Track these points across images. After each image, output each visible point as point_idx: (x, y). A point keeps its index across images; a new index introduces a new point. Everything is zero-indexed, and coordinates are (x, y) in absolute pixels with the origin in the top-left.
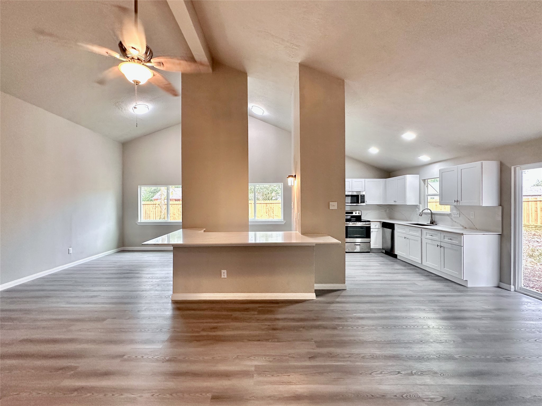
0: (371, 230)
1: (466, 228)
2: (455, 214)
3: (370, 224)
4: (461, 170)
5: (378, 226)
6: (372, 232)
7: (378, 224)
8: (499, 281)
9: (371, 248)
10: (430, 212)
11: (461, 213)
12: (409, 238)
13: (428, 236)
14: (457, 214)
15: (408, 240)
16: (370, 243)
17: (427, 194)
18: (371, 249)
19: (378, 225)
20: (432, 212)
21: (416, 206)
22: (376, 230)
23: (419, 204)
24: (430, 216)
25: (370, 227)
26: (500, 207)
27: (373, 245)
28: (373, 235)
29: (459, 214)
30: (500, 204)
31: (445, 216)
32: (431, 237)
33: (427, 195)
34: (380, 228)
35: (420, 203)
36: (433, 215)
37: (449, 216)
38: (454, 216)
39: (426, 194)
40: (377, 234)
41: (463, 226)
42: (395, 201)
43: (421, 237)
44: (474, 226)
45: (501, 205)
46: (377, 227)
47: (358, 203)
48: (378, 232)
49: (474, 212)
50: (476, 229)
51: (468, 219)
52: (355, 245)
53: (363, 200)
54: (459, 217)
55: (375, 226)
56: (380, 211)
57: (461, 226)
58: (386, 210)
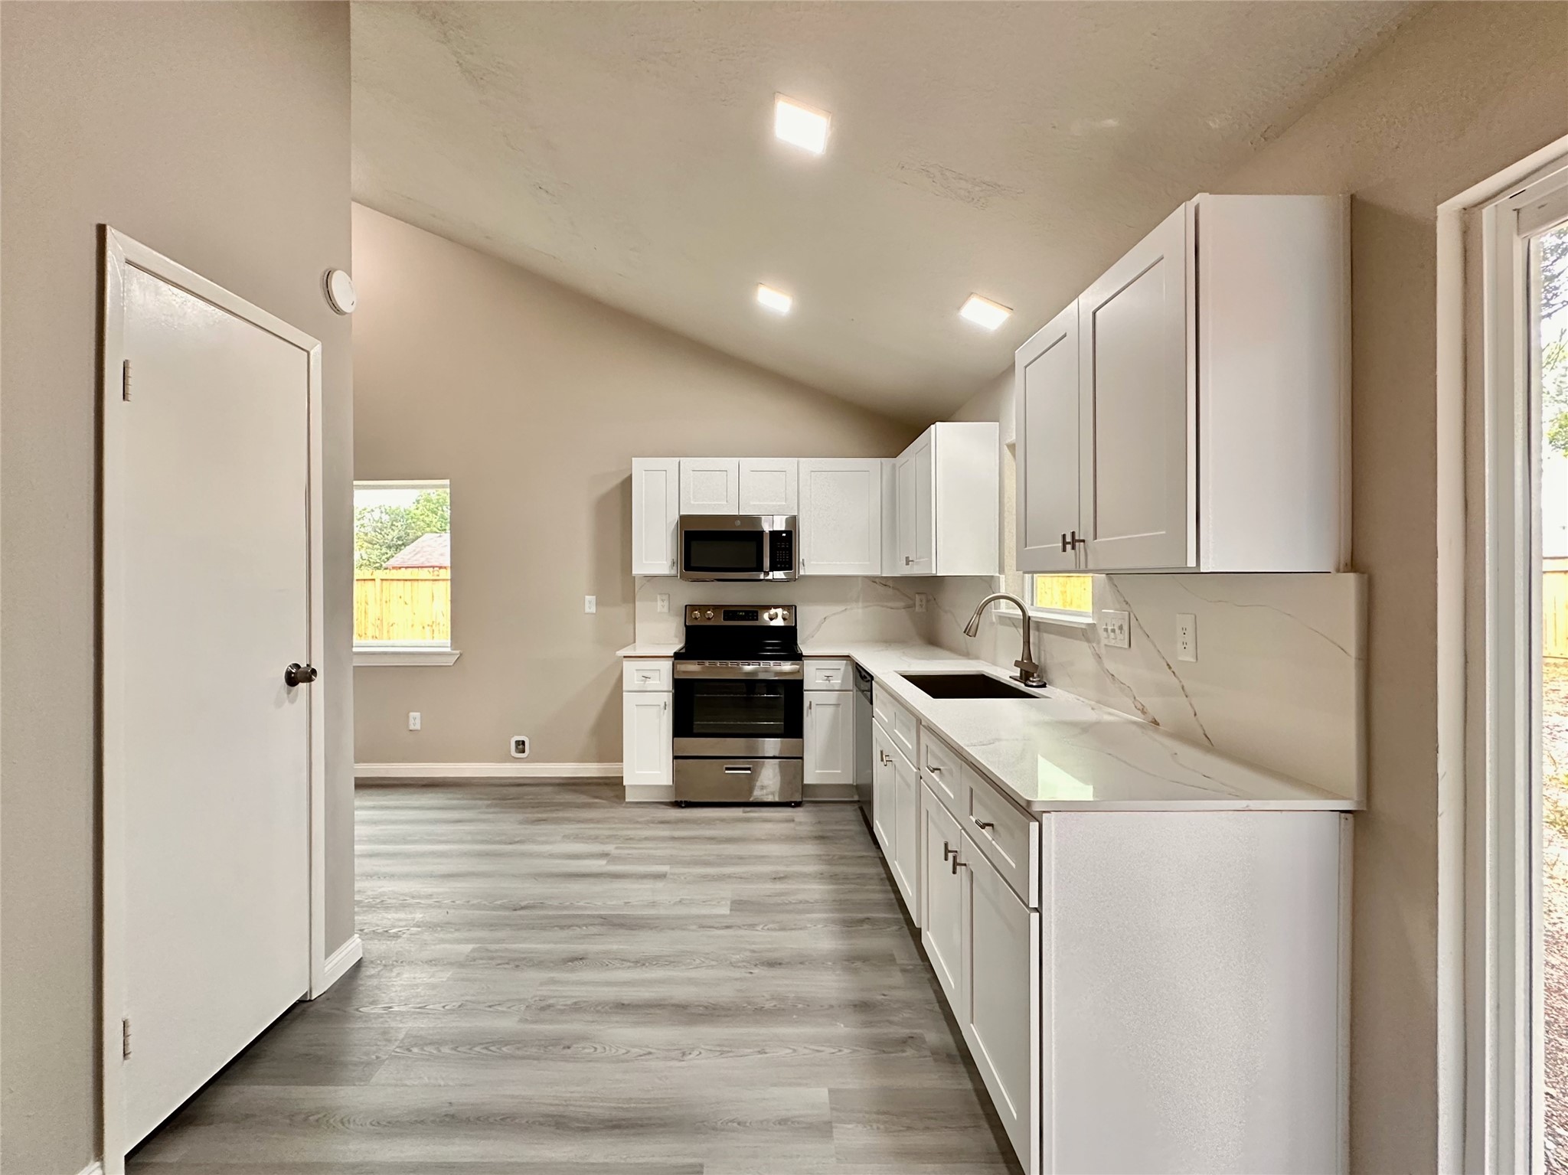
0: (808, 697)
1: (1155, 723)
2: (1110, 630)
3: (799, 670)
4: (1095, 313)
5: (840, 677)
6: (810, 705)
7: (843, 668)
9: (805, 782)
10: (1020, 612)
11: (1132, 624)
14: (1119, 630)
15: (892, 772)
16: (801, 758)
18: (805, 789)
19: (842, 674)
21: (985, 582)
22: (833, 698)
23: (999, 573)
24: (1021, 636)
25: (801, 682)
26: (1351, 578)
27: (815, 772)
28: (815, 721)
29: (1126, 628)
30: (1345, 557)
31: (1072, 637)
34: (851, 686)
35: (1001, 570)
36: (1030, 634)
37: (1088, 640)
38: (1108, 642)
40: (835, 717)
41: (1143, 712)
44: (1195, 715)
45: (1353, 563)
46: (837, 683)
47: (760, 568)
48: (840, 709)
49: (1193, 616)
50: (1204, 736)
51: (1168, 665)
52: (727, 769)
53: (782, 556)
54: (1126, 646)
55: (826, 680)
56: (882, 606)
57: (1136, 707)
58: (911, 602)
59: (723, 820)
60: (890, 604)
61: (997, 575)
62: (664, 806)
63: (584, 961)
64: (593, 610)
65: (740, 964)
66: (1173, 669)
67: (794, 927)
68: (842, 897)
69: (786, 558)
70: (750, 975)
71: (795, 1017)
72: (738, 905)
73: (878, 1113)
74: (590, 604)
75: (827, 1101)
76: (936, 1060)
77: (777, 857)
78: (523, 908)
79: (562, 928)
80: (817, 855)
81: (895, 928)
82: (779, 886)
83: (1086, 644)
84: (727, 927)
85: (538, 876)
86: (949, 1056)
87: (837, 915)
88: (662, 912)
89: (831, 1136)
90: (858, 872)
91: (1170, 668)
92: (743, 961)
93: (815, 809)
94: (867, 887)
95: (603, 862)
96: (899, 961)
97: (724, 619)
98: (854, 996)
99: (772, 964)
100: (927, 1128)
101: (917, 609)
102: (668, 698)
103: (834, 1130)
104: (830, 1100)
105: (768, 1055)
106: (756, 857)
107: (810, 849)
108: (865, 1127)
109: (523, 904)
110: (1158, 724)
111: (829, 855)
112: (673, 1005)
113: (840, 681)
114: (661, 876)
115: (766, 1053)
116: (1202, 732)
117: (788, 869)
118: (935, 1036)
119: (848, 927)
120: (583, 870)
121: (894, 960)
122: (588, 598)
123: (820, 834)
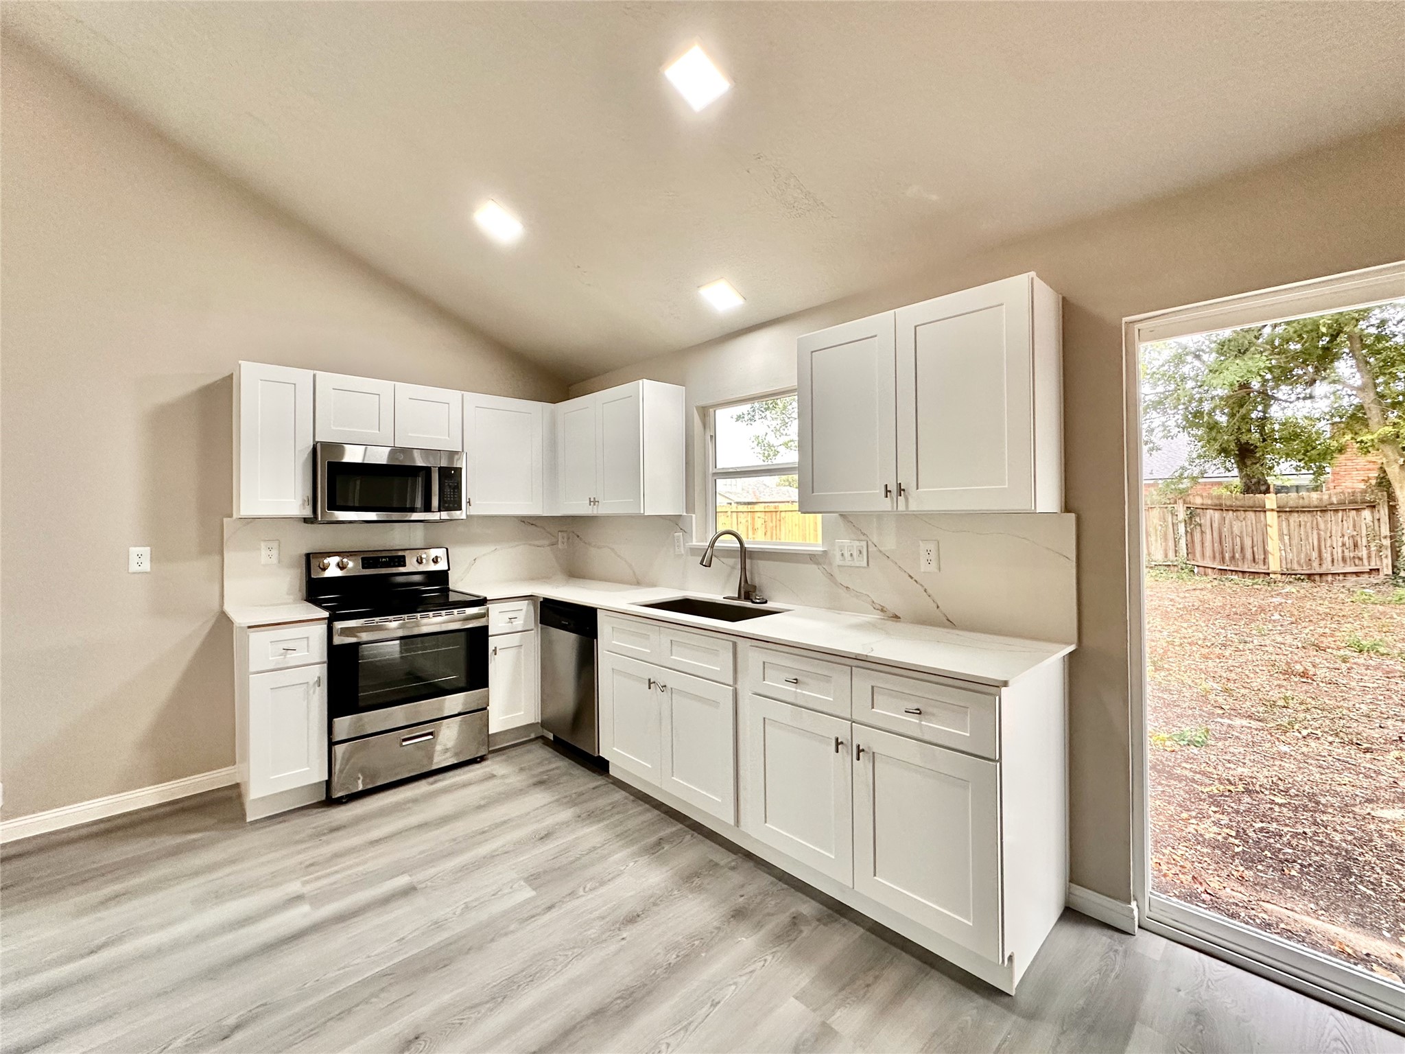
0: (493, 643)
1: (896, 617)
2: (847, 555)
3: (485, 615)
4: (916, 327)
5: (522, 618)
6: (495, 651)
7: (523, 608)
8: (1068, 879)
9: (490, 733)
10: (739, 545)
11: (872, 549)
12: (669, 686)
13: (777, 685)
14: (855, 554)
15: (665, 696)
16: (485, 709)
17: (715, 471)
18: (491, 738)
19: (524, 614)
20: (746, 546)
21: (674, 522)
22: (515, 639)
23: (686, 513)
24: (737, 562)
25: (486, 628)
26: (1069, 517)
27: (501, 718)
28: (499, 667)
29: (864, 552)
30: (1063, 504)
31: (798, 562)
32: (791, 688)
33: (714, 474)
34: (532, 625)
35: (690, 507)
36: (748, 561)
37: (818, 563)
38: (841, 563)
39: (711, 470)
40: (518, 659)
41: (882, 610)
42: (593, 502)
43: (731, 683)
44: (938, 607)
46: (519, 624)
47: (428, 508)
48: (522, 650)
49: (936, 542)
50: (947, 621)
51: (910, 576)
52: (405, 740)
53: (450, 495)
54: (865, 565)
55: (509, 622)
56: (530, 545)
57: (874, 608)
58: (554, 540)
59: (415, 801)
60: (537, 543)
61: (685, 514)
62: (315, 811)
63: (423, 1037)
64: (146, 567)
65: (604, 937)
66: (915, 578)
67: (611, 876)
68: (619, 829)
69: (454, 498)
70: (623, 942)
71: (703, 955)
72: (535, 879)
73: (842, 989)
74: (140, 559)
75: (804, 1007)
76: (825, 925)
77: (520, 817)
78: (238, 1027)
79: (340, 1017)
80: (557, 800)
81: (688, 837)
82: (551, 846)
83: (815, 567)
84: (550, 908)
85: (213, 973)
86: (829, 916)
87: (635, 848)
88: (457, 929)
89: (836, 1033)
90: (610, 801)
91: (912, 578)
92: (603, 933)
93: (504, 757)
94: (629, 813)
95: (305, 908)
96: (722, 863)
97: (363, 567)
98: (724, 909)
99: (632, 919)
100: (876, 978)
101: (560, 546)
102: (321, 671)
103: (833, 1026)
104: (806, 1005)
105: (722, 1003)
106: (497, 826)
107: (539, 798)
108: (846, 1007)
109: (232, 1021)
110: (900, 618)
111: (566, 797)
112: (588, 1018)
113: (522, 622)
114: (408, 892)
115: (719, 1002)
116: (945, 619)
117: (544, 824)
118: (807, 908)
119: (653, 854)
120: (284, 931)
121: (717, 864)
122: (134, 551)
123: (536, 779)
